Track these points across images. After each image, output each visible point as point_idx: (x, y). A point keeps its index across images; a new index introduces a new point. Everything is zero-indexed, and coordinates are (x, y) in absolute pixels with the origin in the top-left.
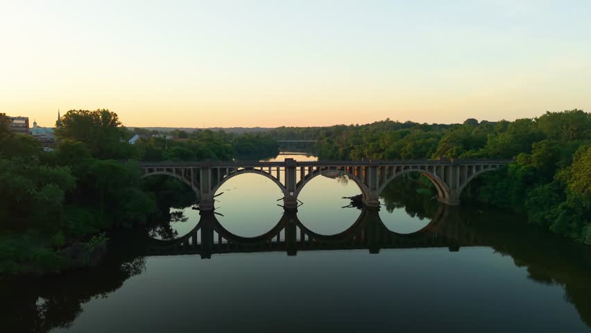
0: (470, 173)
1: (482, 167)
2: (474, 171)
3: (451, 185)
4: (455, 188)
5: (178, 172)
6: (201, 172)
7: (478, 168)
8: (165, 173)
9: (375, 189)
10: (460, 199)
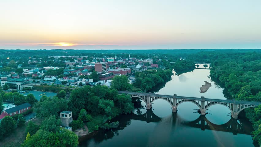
0: (242, 107)
1: (248, 106)
2: (244, 107)
3: (234, 111)
4: (235, 112)
5: (141, 96)
6: (147, 97)
7: (246, 106)
8: (137, 97)
9: (204, 109)
10: (238, 116)
